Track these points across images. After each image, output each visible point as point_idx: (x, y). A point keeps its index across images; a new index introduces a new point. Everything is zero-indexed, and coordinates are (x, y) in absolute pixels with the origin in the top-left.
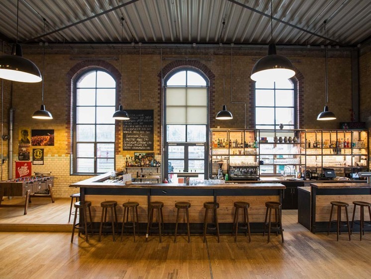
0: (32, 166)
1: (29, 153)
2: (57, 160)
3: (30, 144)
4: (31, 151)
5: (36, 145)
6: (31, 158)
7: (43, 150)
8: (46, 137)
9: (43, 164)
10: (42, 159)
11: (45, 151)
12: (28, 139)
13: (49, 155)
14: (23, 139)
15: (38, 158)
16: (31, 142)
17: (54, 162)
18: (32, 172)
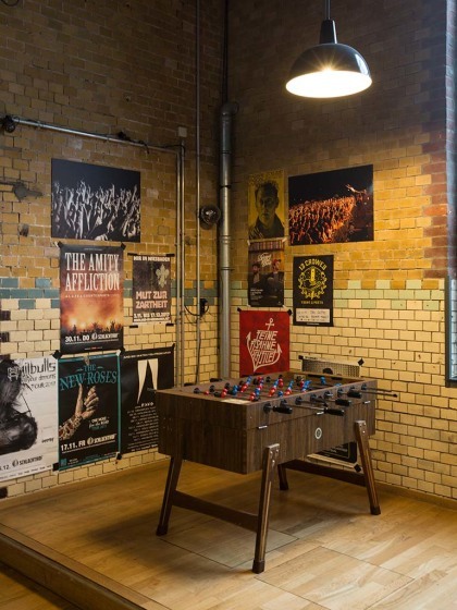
0: (294, 329)
1: (281, 274)
2: (386, 304)
3: (285, 239)
4: (288, 268)
5: (305, 241)
6: (288, 294)
7: (328, 260)
8: (342, 202)
9: (331, 324)
10: (327, 301)
11: (337, 265)
12: (276, 219)
13: (354, 284)
14: (262, 220)
15: (312, 295)
16: (287, 230)
17: (374, 314)
18: (293, 356)
